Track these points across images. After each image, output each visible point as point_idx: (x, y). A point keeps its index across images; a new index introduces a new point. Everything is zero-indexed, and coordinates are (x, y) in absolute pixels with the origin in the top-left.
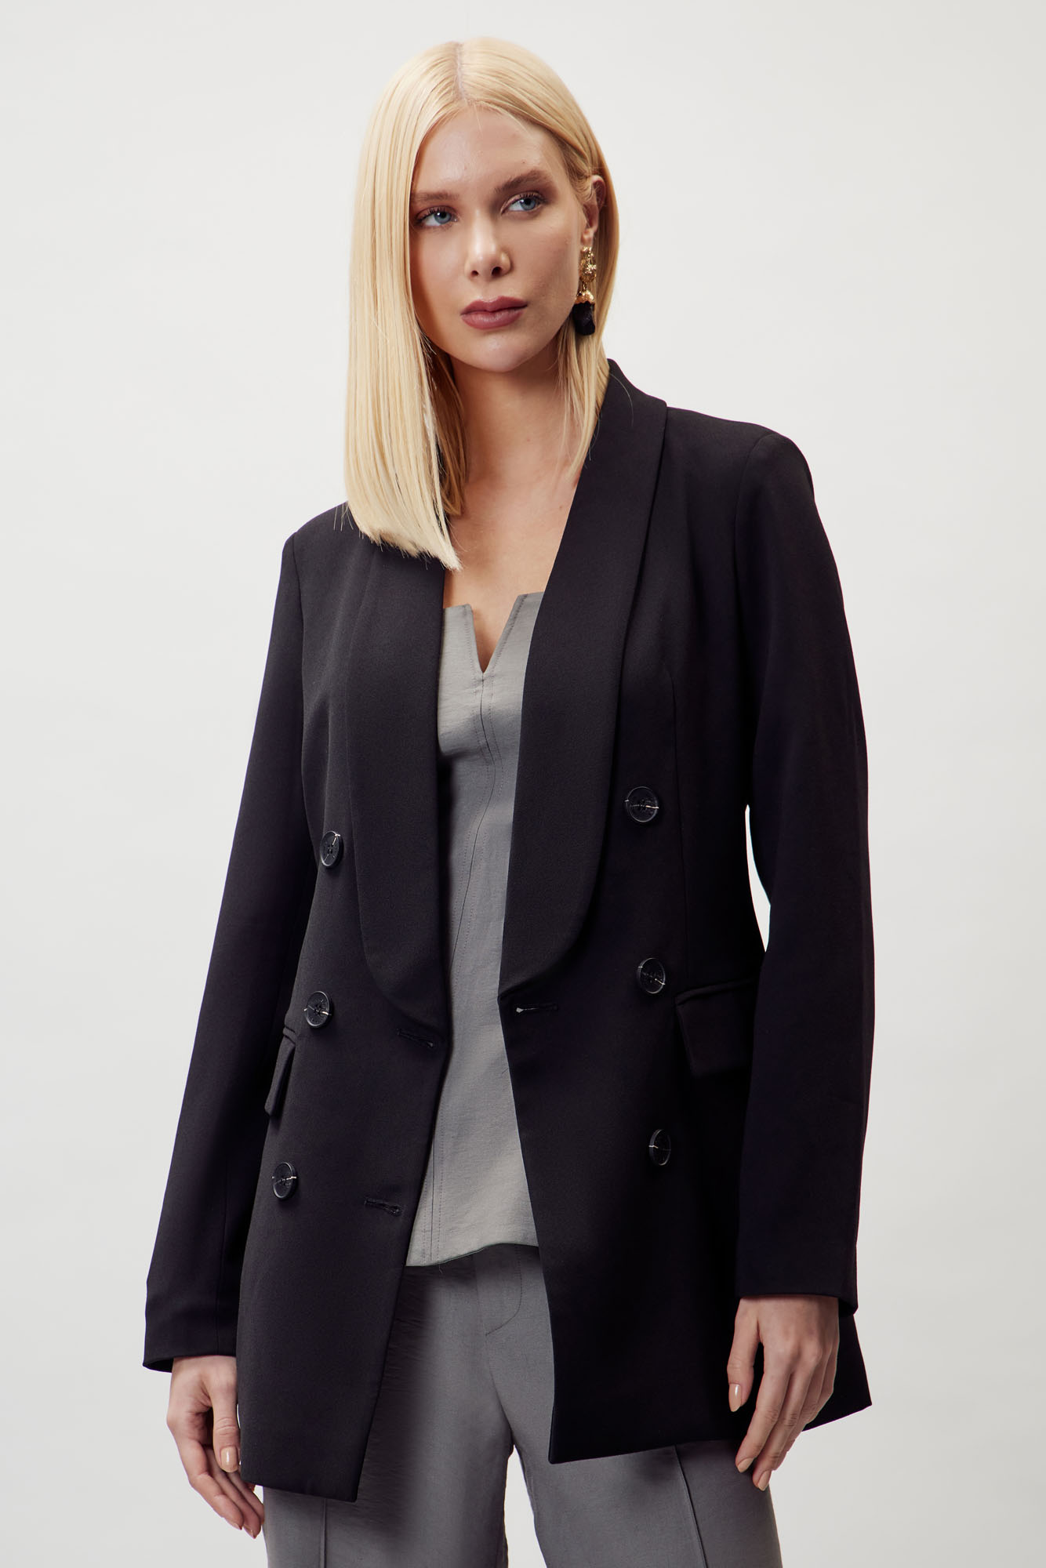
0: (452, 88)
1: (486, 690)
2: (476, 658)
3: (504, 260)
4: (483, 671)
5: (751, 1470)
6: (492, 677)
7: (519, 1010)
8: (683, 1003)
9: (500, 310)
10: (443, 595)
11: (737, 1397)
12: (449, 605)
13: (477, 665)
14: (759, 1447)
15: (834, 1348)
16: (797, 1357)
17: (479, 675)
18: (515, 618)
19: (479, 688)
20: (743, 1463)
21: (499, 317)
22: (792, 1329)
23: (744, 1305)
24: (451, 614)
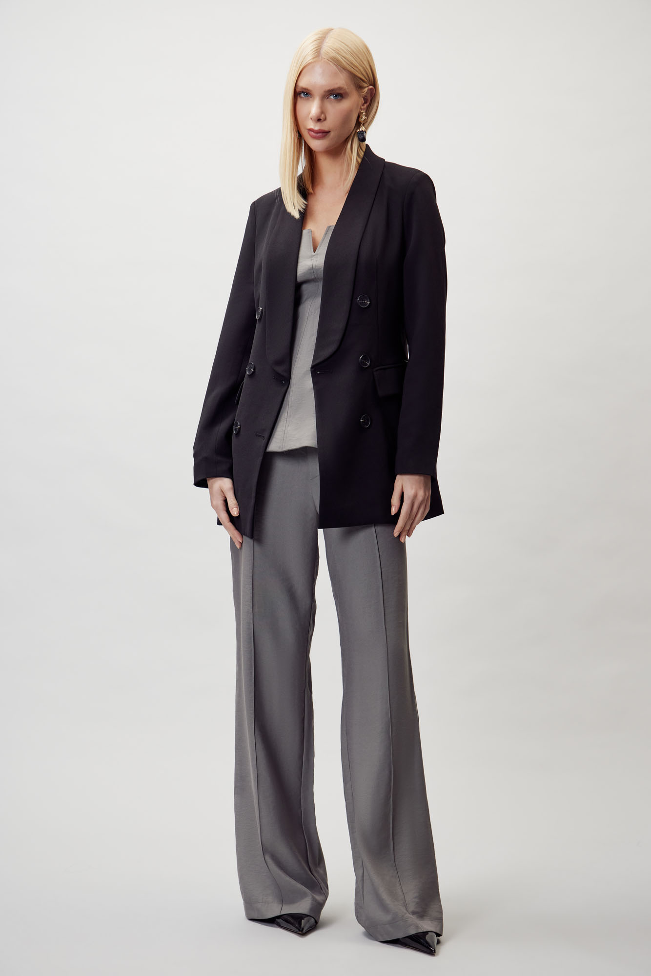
0: (318, 52)
1: (315, 259)
2: (312, 248)
3: (322, 117)
4: (314, 252)
5: (399, 536)
6: (317, 254)
7: (318, 372)
8: (376, 371)
9: (319, 133)
10: (302, 226)
11: (394, 511)
12: (304, 229)
13: (312, 250)
14: (402, 528)
15: (429, 493)
16: (415, 496)
17: (313, 254)
18: (326, 234)
19: (313, 258)
20: (396, 534)
21: (319, 135)
22: (414, 487)
23: (398, 477)
24: (305, 232)
